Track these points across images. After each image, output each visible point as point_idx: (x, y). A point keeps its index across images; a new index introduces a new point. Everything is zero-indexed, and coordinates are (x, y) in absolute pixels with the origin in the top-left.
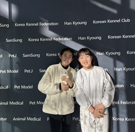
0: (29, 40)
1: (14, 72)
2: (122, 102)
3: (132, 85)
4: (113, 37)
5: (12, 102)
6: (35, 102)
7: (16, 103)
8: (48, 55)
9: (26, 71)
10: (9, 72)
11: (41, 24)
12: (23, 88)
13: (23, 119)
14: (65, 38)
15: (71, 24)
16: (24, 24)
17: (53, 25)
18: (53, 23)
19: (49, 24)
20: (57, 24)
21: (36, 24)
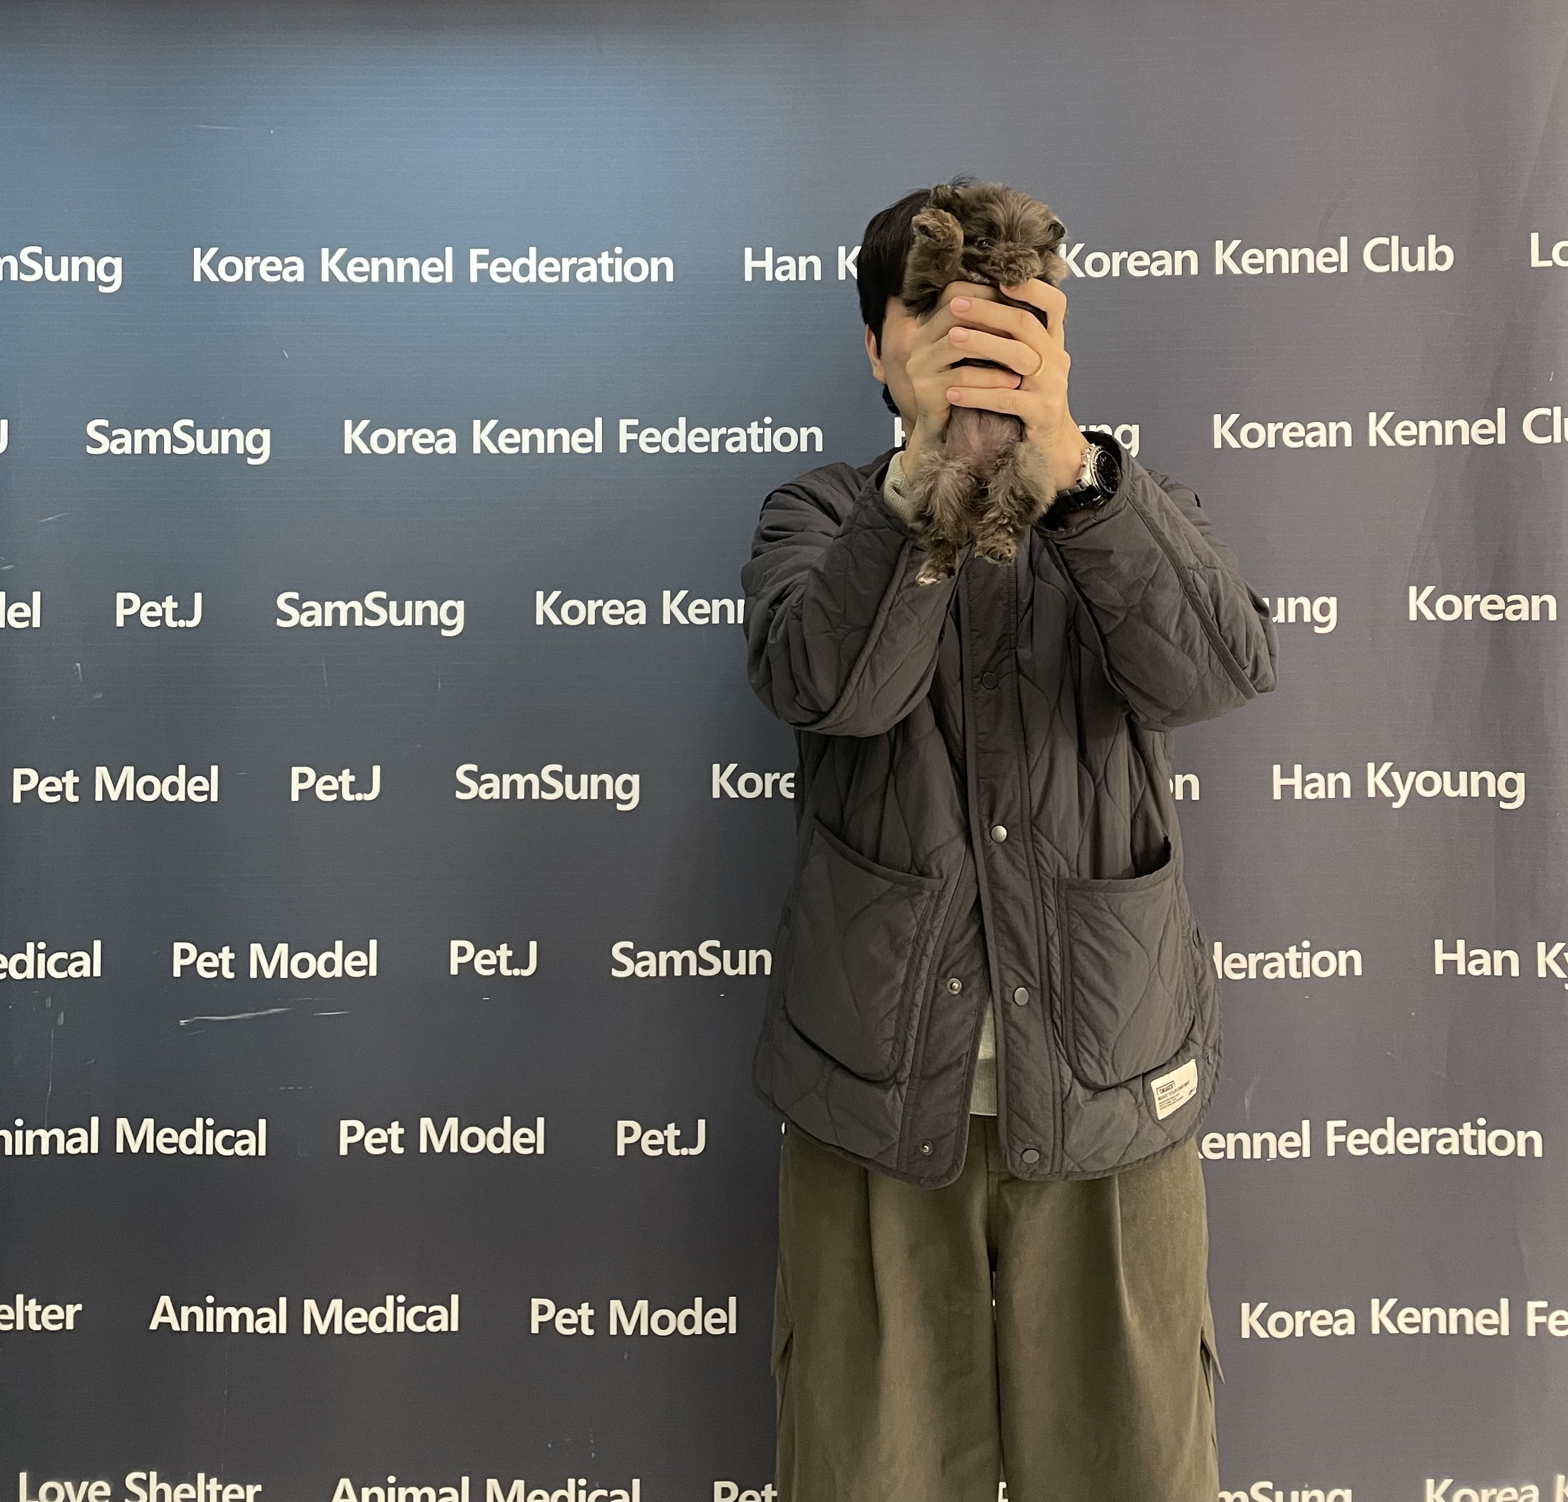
0: (352, 436)
1: (173, 788)
2: (1338, 1131)
3: (1450, 948)
4: (1267, 434)
5: (148, 1124)
6: (396, 1130)
7: (191, 1142)
8: (556, 607)
9: (303, 778)
10: (114, 796)
11: (487, 268)
12: (268, 974)
13: (261, 1321)
14: (746, 432)
15: (818, 276)
16: (294, 264)
17: (619, 279)
18: (619, 261)
19: (573, 269)
20: (662, 268)
21: (433, 265)
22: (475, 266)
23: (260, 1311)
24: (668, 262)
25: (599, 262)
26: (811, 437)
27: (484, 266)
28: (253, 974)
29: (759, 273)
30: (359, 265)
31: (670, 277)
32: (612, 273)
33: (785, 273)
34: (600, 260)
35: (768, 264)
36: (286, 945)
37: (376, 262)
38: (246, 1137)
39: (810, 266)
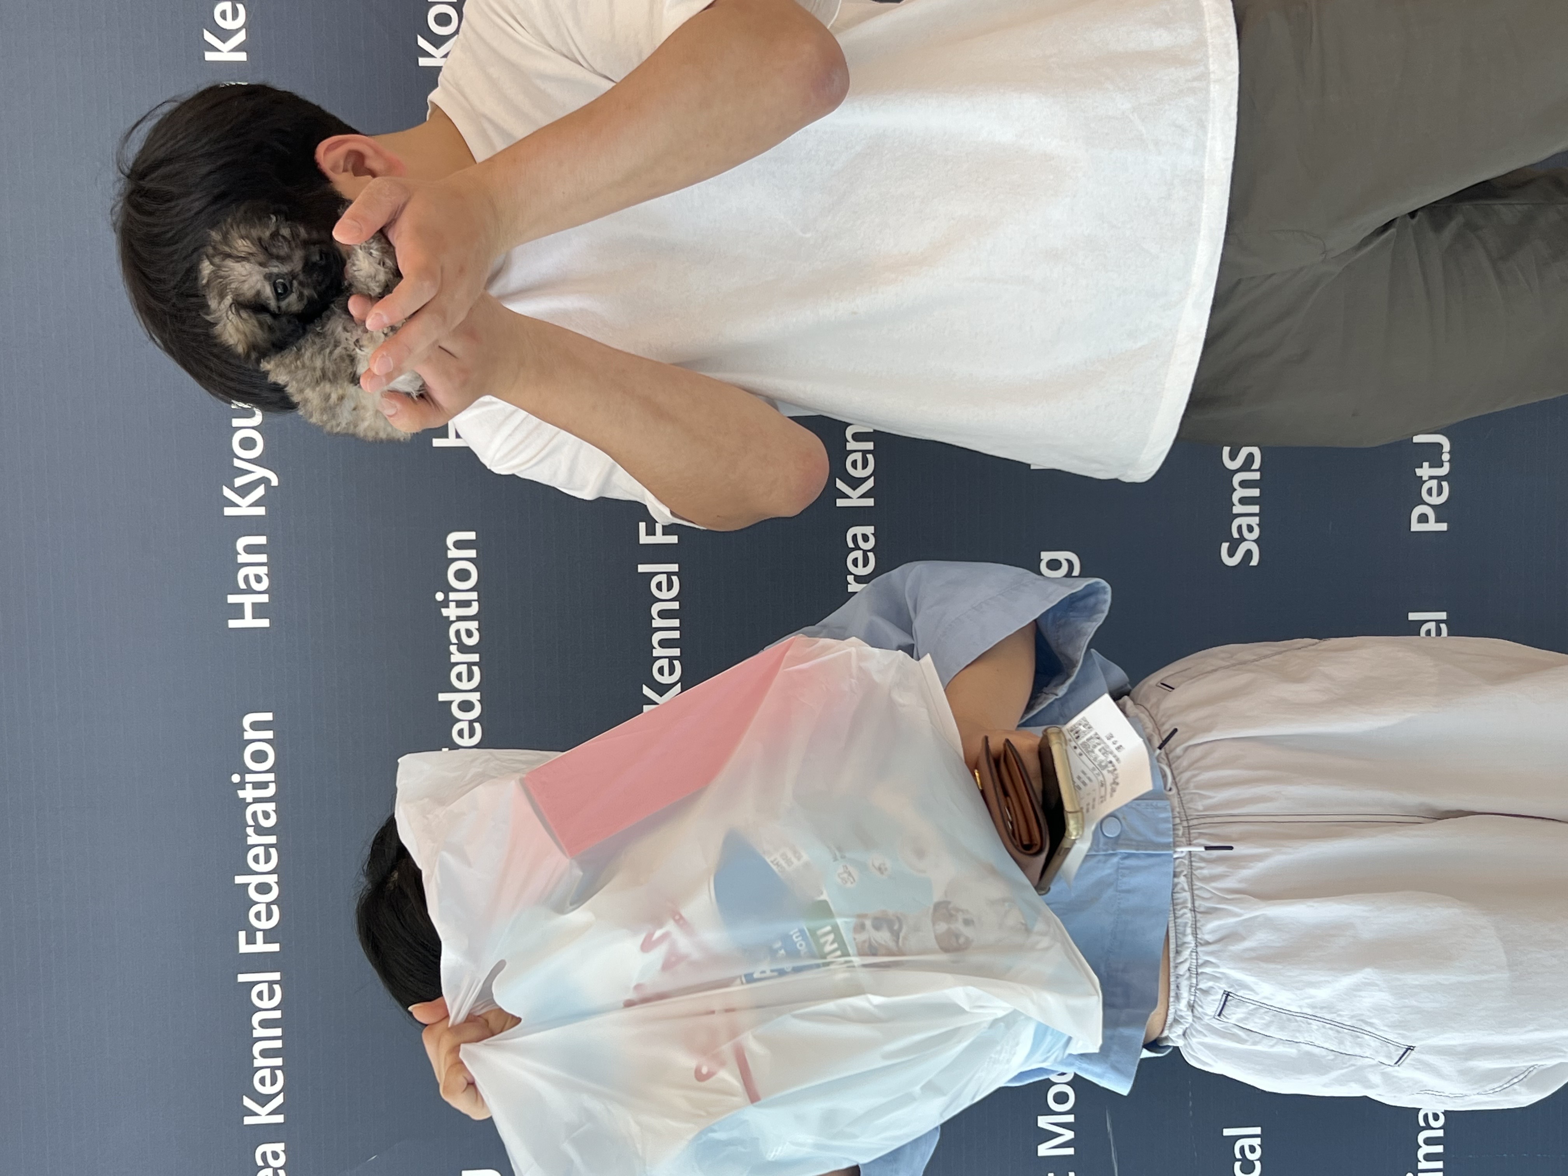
11: (261, 933)
12: (1069, 1135)
13: (1432, 1123)
14: (454, 622)
15: (262, 540)
16: (264, 1155)
17: (271, 777)
18: (249, 778)
19: (260, 831)
20: (256, 726)
21: (260, 995)
22: (260, 947)
23: (1422, 1123)
24: (248, 719)
25: (251, 801)
26: (459, 545)
27: (260, 936)
28: (1070, 1151)
29: (259, 611)
30: (262, 1081)
31: (268, 717)
32: (264, 785)
33: (258, 579)
34: (249, 800)
35: (248, 600)
36: (1040, 1118)
37: (259, 1062)
38: (1242, 1149)
39: (249, 549)
